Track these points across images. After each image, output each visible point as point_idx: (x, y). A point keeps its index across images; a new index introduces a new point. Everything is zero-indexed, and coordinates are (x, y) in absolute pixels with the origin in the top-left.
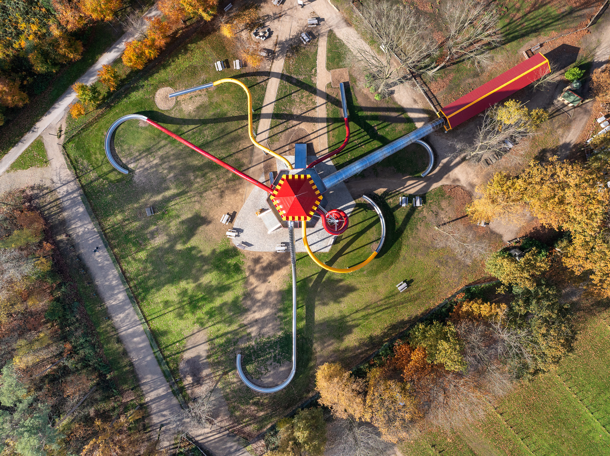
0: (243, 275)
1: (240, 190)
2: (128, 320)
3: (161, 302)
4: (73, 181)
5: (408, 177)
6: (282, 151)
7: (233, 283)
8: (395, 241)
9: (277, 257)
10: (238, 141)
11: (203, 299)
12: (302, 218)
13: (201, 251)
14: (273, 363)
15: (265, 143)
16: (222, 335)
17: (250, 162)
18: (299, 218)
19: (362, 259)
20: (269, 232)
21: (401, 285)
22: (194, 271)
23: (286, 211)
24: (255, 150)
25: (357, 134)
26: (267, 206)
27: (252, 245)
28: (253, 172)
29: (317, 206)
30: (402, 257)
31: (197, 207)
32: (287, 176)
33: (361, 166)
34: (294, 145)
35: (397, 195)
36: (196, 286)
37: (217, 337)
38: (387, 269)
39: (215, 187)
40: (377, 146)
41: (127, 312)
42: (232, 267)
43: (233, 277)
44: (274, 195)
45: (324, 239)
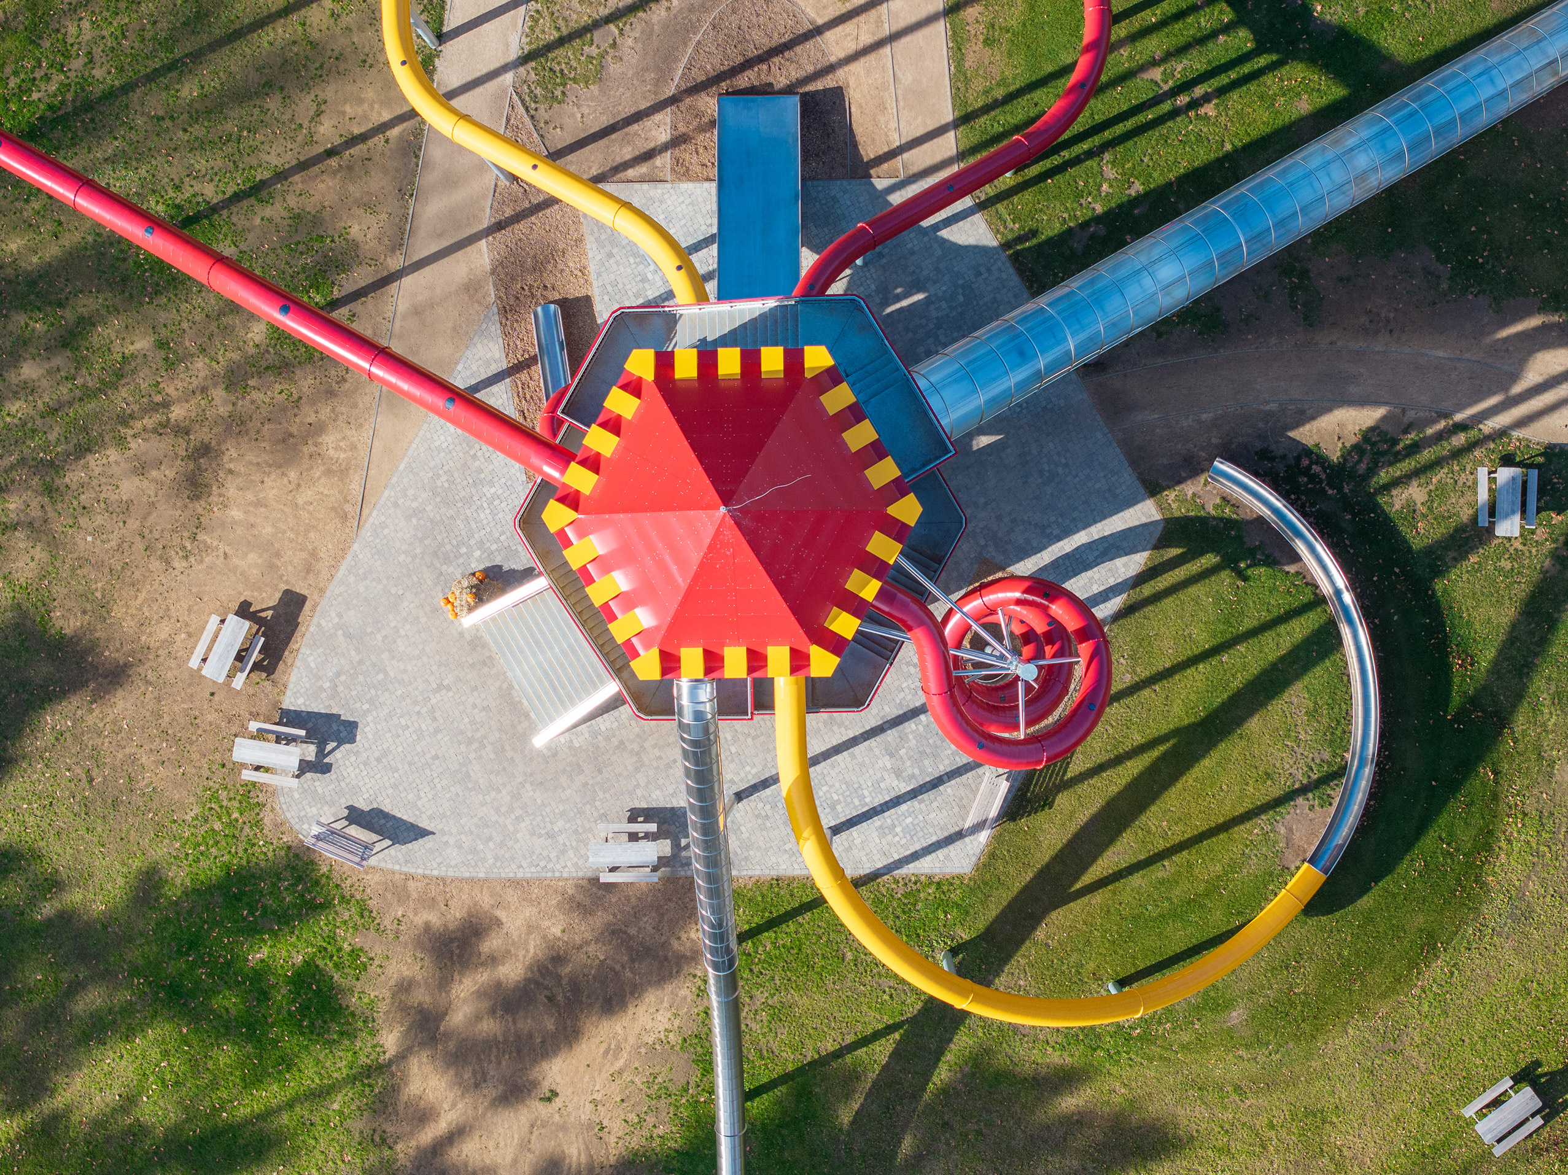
0: (364, 1050)
1: (329, 440)
5: (1534, 322)
6: (627, 153)
7: (290, 1105)
8: (1453, 787)
9: (600, 919)
10: (305, 87)
12: (778, 657)
13: (54, 884)
15: (498, 97)
17: (399, 240)
18: (756, 660)
19: (1217, 920)
20: (540, 740)
21: (1496, 1103)
22: (10, 1026)
23: (657, 613)
24: (434, 153)
25: (1163, 24)
26: (522, 556)
27: (421, 833)
28: (417, 312)
29: (876, 568)
30: (1500, 900)
32: (664, 362)
33: (1192, 260)
34: (709, 104)
35: (1458, 454)
36: (30, 1131)
38: (1391, 990)
39: (149, 422)
40: (1304, 106)
42: (281, 995)
43: (287, 1063)
44: (571, 499)
45: (936, 783)
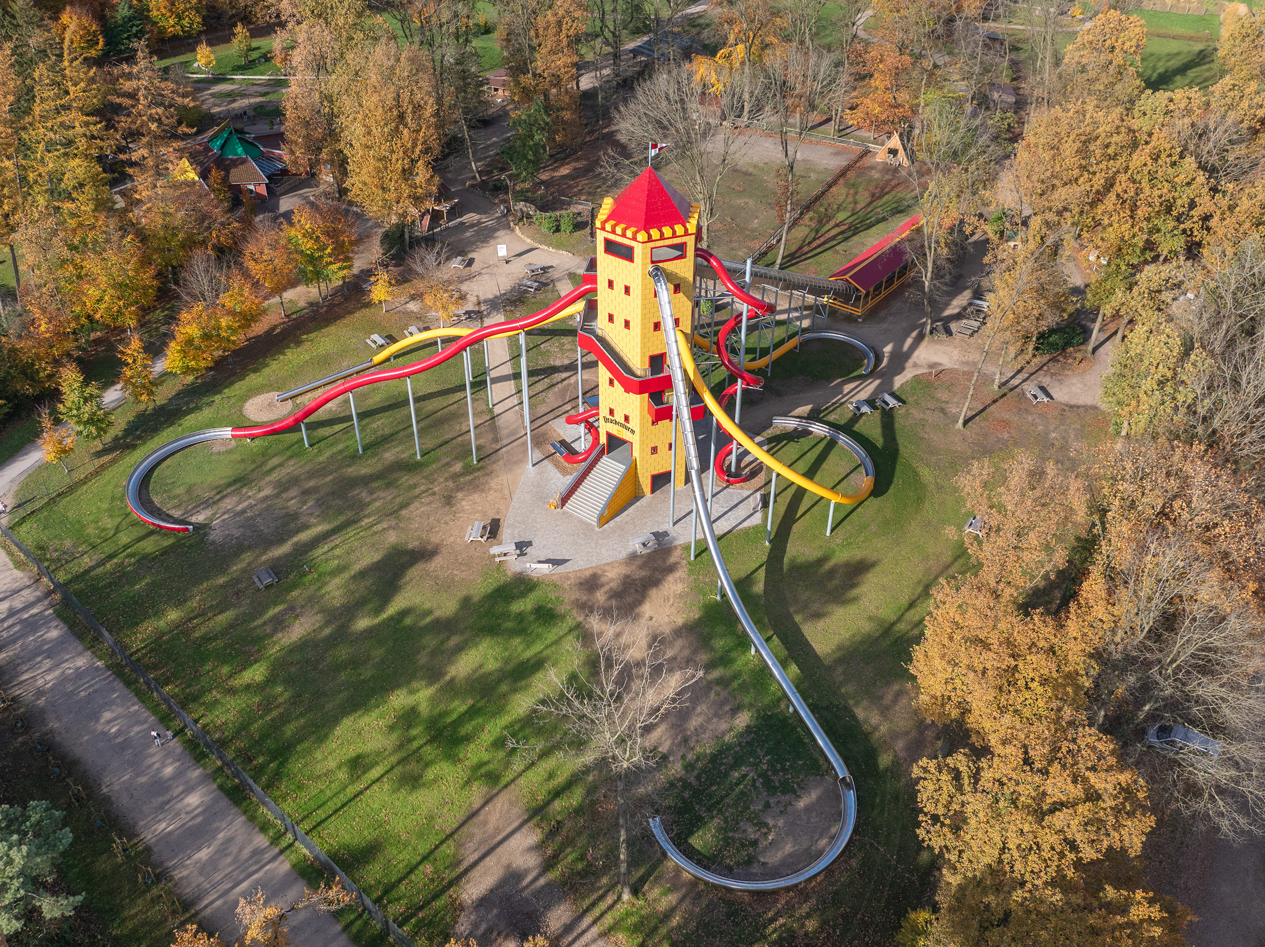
0: (569, 623)
1: (492, 484)
2: (229, 860)
3: (339, 767)
4: (29, 587)
5: (838, 380)
6: (560, 413)
7: (547, 647)
11: (472, 713)
14: (772, 801)
16: (569, 785)
22: (422, 659)
27: (568, 561)
31: (392, 538)
36: (441, 689)
37: (557, 793)
38: (917, 511)
39: (427, 495)
41: (221, 836)
42: (530, 618)
45: (736, 505)
